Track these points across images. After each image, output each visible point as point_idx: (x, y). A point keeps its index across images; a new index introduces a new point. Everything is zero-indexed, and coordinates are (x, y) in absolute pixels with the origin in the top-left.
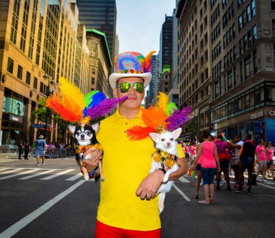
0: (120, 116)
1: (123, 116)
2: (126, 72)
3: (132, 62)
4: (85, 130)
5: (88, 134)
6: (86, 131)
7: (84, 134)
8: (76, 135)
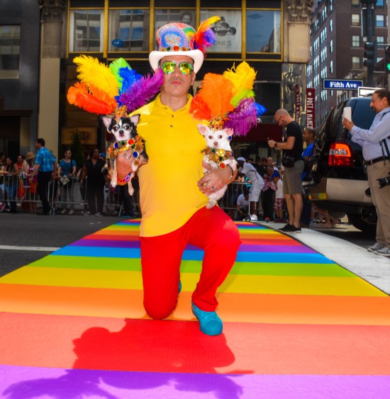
0: (162, 106)
1: (167, 107)
2: (169, 49)
3: (176, 37)
4: (123, 123)
5: (128, 128)
6: (125, 125)
7: (124, 130)
8: (113, 131)
